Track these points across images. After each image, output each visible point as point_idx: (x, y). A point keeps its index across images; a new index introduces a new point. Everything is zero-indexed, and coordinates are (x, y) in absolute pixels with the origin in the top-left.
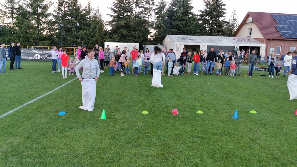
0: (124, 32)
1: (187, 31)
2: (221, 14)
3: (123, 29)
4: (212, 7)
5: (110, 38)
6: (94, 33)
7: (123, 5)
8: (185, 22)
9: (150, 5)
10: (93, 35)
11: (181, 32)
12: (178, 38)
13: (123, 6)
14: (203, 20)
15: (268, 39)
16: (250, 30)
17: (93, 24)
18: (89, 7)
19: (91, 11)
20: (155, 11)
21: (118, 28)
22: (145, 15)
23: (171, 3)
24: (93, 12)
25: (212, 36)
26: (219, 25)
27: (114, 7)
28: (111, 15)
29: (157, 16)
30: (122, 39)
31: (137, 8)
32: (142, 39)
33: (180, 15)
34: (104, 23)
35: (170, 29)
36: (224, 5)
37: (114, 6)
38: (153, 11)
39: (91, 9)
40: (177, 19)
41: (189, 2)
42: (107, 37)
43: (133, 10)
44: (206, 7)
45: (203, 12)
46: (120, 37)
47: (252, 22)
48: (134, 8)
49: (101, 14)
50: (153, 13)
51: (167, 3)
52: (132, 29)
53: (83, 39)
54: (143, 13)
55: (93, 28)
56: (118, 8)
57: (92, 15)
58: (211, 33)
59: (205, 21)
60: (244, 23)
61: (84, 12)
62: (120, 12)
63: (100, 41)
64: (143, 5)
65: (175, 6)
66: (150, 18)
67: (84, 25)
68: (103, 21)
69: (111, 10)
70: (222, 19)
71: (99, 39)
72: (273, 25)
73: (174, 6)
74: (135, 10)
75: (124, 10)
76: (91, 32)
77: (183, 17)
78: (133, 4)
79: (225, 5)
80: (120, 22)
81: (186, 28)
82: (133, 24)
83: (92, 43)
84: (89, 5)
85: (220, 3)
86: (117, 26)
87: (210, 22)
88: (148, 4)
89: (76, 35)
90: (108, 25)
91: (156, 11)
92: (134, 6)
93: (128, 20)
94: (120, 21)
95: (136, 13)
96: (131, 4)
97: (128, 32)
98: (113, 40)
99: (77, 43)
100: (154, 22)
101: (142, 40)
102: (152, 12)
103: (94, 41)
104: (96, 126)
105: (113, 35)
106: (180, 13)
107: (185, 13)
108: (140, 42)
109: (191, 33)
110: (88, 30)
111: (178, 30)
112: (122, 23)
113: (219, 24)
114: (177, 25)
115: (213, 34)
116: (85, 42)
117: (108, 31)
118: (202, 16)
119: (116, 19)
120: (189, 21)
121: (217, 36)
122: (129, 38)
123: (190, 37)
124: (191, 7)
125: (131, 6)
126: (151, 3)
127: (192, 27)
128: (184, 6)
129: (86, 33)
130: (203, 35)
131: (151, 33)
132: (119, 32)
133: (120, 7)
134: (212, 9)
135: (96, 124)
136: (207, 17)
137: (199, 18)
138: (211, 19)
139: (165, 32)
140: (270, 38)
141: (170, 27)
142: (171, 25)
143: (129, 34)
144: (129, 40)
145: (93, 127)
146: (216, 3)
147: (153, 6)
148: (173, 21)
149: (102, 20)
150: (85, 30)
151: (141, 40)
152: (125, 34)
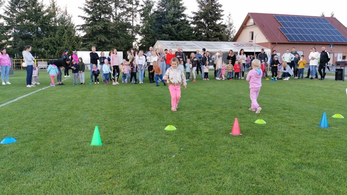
0: (103, 38)
1: (180, 36)
2: (217, 16)
3: (101, 35)
4: (207, 8)
5: (83, 46)
6: (62, 40)
7: (98, 4)
8: (178, 26)
9: (133, 5)
10: (60, 43)
11: (173, 37)
12: (171, 43)
13: (99, 6)
14: (197, 23)
15: (273, 43)
16: (251, 34)
17: (59, 29)
18: (54, 6)
19: (56, 12)
20: (140, 12)
21: (93, 34)
22: (128, 17)
23: (159, 3)
24: (59, 14)
25: (210, 41)
26: (216, 29)
27: (86, 7)
28: (83, 17)
29: (142, 18)
30: (99, 47)
31: (118, 8)
32: (126, 46)
33: (171, 17)
34: (75, 27)
35: (160, 34)
36: (220, 6)
37: (87, 5)
38: (138, 12)
39: (57, 10)
40: (168, 21)
41: (181, 2)
42: (81, 45)
43: (112, 11)
44: (200, 9)
45: (197, 14)
46: (97, 44)
47: (253, 24)
48: (113, 8)
49: (70, 15)
50: (138, 15)
51: (154, 3)
52: (113, 34)
53: (46, 47)
54: (126, 14)
55: (60, 34)
56: (92, 9)
57: (58, 17)
58: (208, 38)
59: (201, 24)
60: (244, 26)
61: (47, 14)
62: (96, 13)
63: (71, 50)
64: (125, 5)
65: (165, 6)
66: (134, 20)
67: (48, 30)
68: (74, 25)
69: (83, 10)
70: (220, 23)
71: (69, 48)
72: (277, 27)
73: (163, 7)
74: (115, 10)
75: (100, 10)
76: (57, 38)
77: (175, 19)
78: (112, 3)
79: (222, 6)
80: (96, 26)
81: (179, 33)
82: (113, 28)
83: (60, 53)
84: (54, 4)
85: (216, 3)
86: (92, 30)
87: (205, 26)
88: (130, 4)
89: (37, 43)
90: (80, 29)
91: (142, 12)
92: (113, 5)
93: (106, 23)
94: (96, 24)
95: (116, 14)
96: (110, 4)
97: (107, 38)
98: (88, 48)
99: (39, 54)
100: (139, 25)
101: (126, 48)
102: (136, 13)
103: (62, 50)
104: (85, 160)
105: (89, 42)
106: (171, 15)
107: (177, 14)
108: (124, 50)
109: (186, 38)
110: (54, 36)
111: (170, 35)
112: (99, 27)
113: (216, 27)
114: (168, 28)
115: (210, 39)
116: (50, 52)
117: (80, 38)
118: (196, 18)
119: (91, 22)
120: (182, 24)
121: (215, 41)
122: (109, 45)
123: (186, 43)
124: (183, 7)
125: (109, 5)
126: (134, 3)
127: (186, 31)
128: (175, 7)
129: (51, 41)
130: (199, 40)
131: (137, 39)
132: (95, 38)
133: (94, 7)
134: (208, 10)
135: (84, 156)
136: (202, 20)
137: (193, 21)
138: (207, 22)
139: (153, 38)
140: (275, 41)
141: (159, 31)
142: (160, 30)
143: (109, 41)
144: (109, 48)
145: (77, 163)
146: (212, 4)
147: (137, 6)
148: (164, 25)
149: (72, 24)
150: (49, 36)
151: (124, 48)
152: (103, 41)
